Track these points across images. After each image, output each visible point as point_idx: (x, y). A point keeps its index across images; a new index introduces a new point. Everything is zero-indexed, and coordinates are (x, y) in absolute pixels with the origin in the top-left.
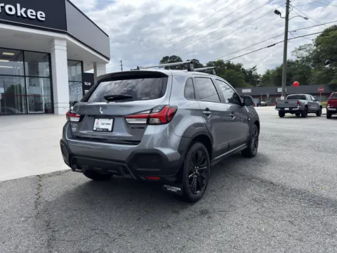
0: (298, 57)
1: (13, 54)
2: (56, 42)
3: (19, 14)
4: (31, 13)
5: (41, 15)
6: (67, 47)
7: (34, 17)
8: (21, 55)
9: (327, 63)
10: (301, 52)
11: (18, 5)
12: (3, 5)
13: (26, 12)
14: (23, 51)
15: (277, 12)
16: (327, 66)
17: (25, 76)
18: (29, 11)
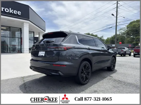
0: (120, 33)
1: (5, 28)
2: (24, 24)
3: (10, 12)
4: (15, 12)
5: (19, 13)
6: (29, 26)
7: (16, 14)
8: (9, 28)
9: (132, 35)
10: (121, 30)
11: (10, 9)
12: (4, 8)
13: (13, 12)
14: (10, 27)
15: (113, 15)
16: (132, 36)
17: (10, 37)
18: (14, 11)
